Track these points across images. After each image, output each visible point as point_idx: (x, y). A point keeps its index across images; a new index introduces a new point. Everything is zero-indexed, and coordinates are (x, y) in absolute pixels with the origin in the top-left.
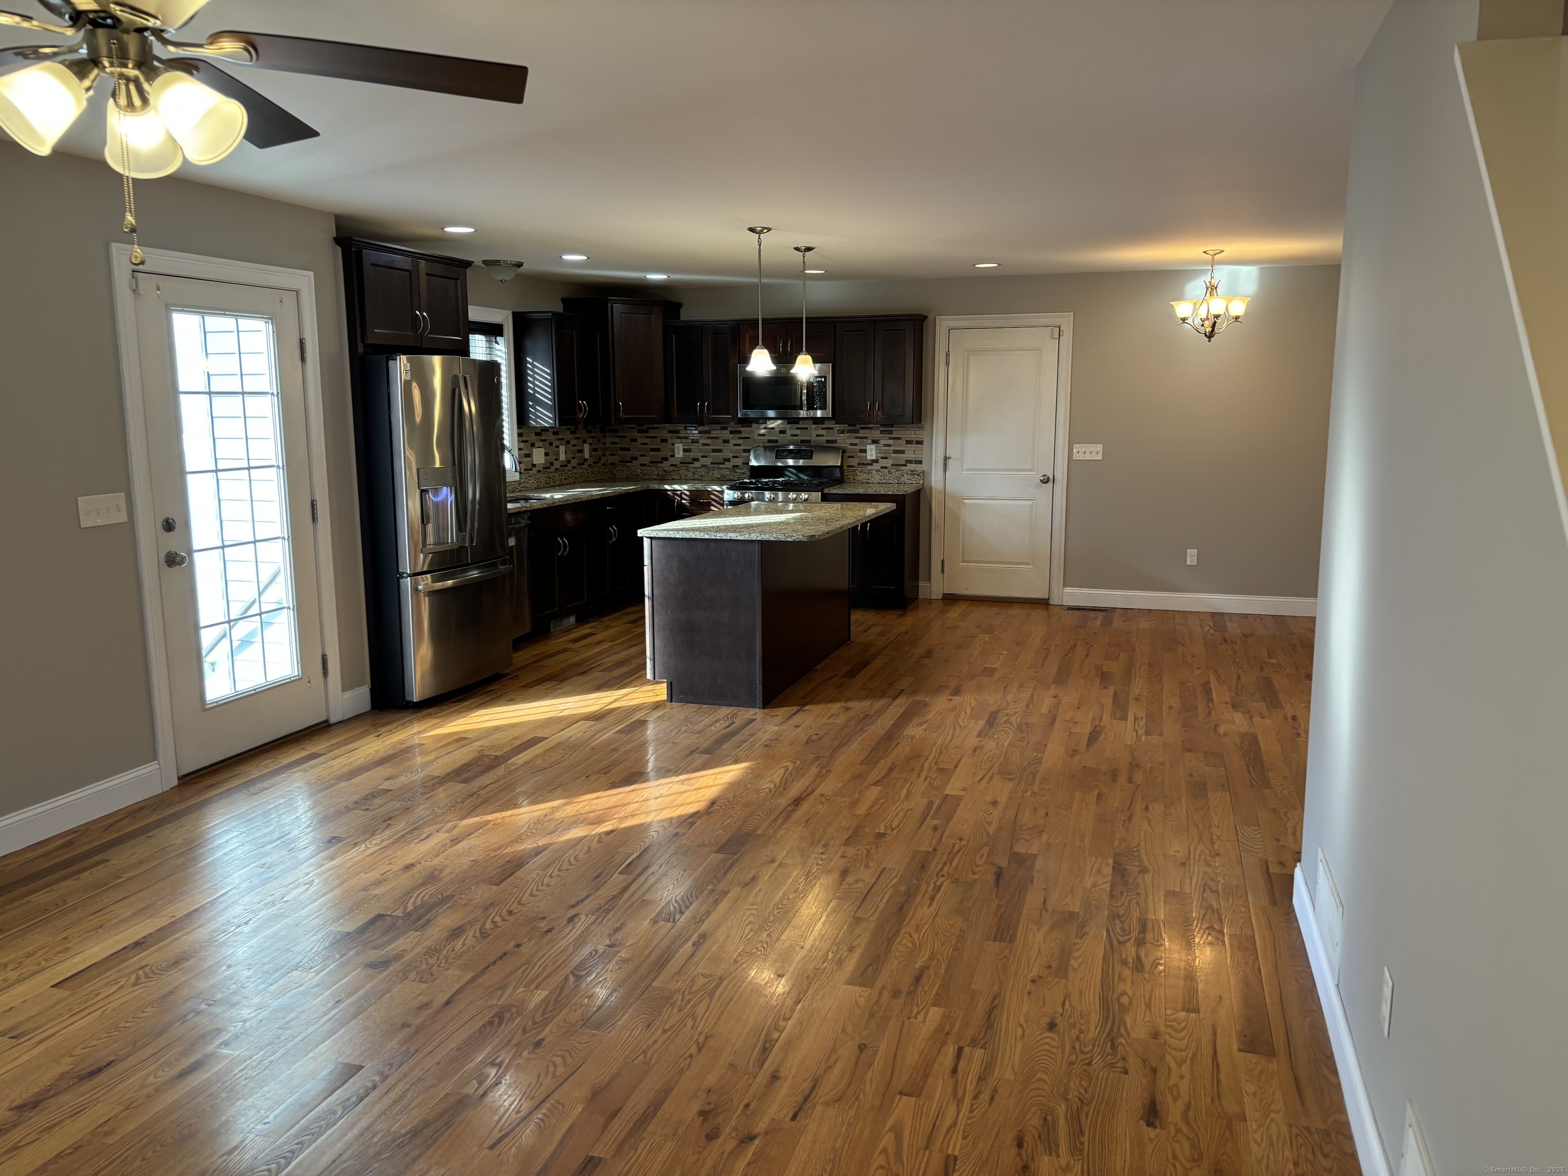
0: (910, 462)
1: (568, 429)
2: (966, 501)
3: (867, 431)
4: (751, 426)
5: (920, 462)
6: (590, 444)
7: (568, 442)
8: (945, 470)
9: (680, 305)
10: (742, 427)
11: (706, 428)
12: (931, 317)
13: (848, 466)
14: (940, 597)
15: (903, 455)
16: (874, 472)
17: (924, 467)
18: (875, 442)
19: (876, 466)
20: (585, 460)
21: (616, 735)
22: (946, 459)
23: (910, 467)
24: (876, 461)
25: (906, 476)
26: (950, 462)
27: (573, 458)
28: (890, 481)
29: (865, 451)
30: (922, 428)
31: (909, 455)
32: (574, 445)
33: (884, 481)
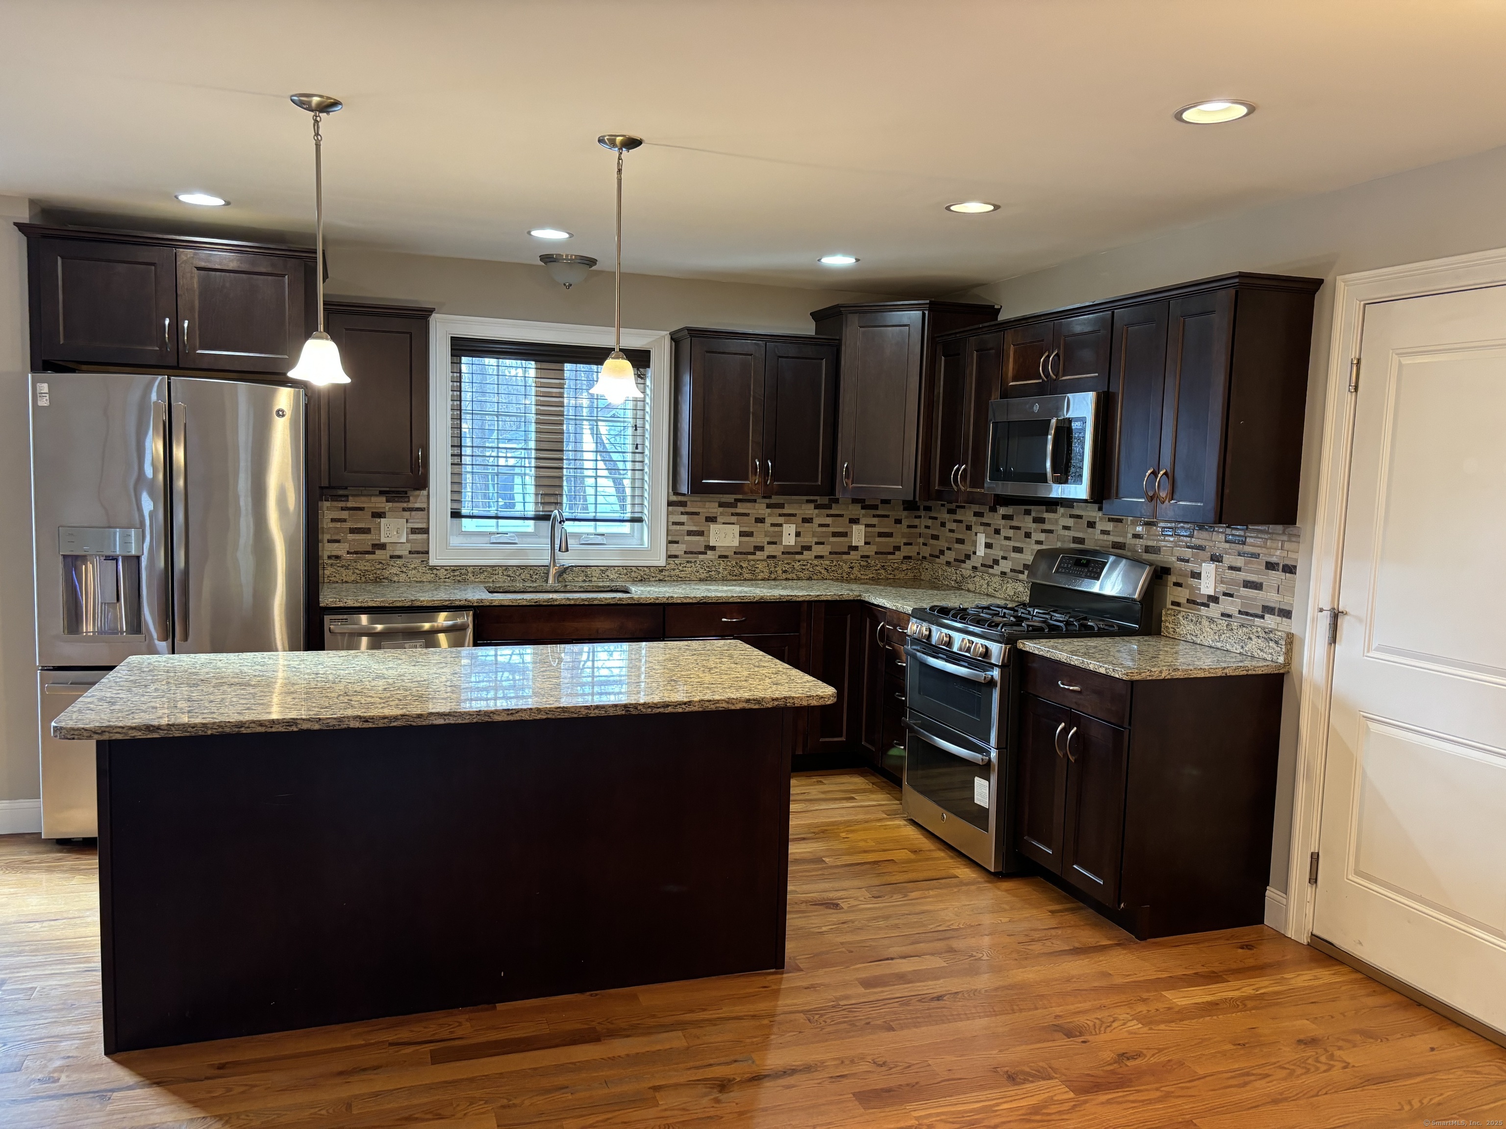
0: (1268, 610)
2: (1373, 726)
4: (1055, 512)
5: (1286, 614)
8: (1333, 639)
9: (999, 310)
10: (1047, 511)
12: (1328, 280)
13: (1174, 603)
14: (1305, 940)
16: (1205, 622)
17: (1293, 626)
18: (1216, 559)
19: (1214, 611)
22: (1336, 616)
23: (1270, 621)
24: (1214, 599)
25: (1255, 639)
26: (1343, 623)
28: (1228, 647)
29: (1197, 575)
30: (1295, 537)
31: (1270, 597)
33: (1219, 645)
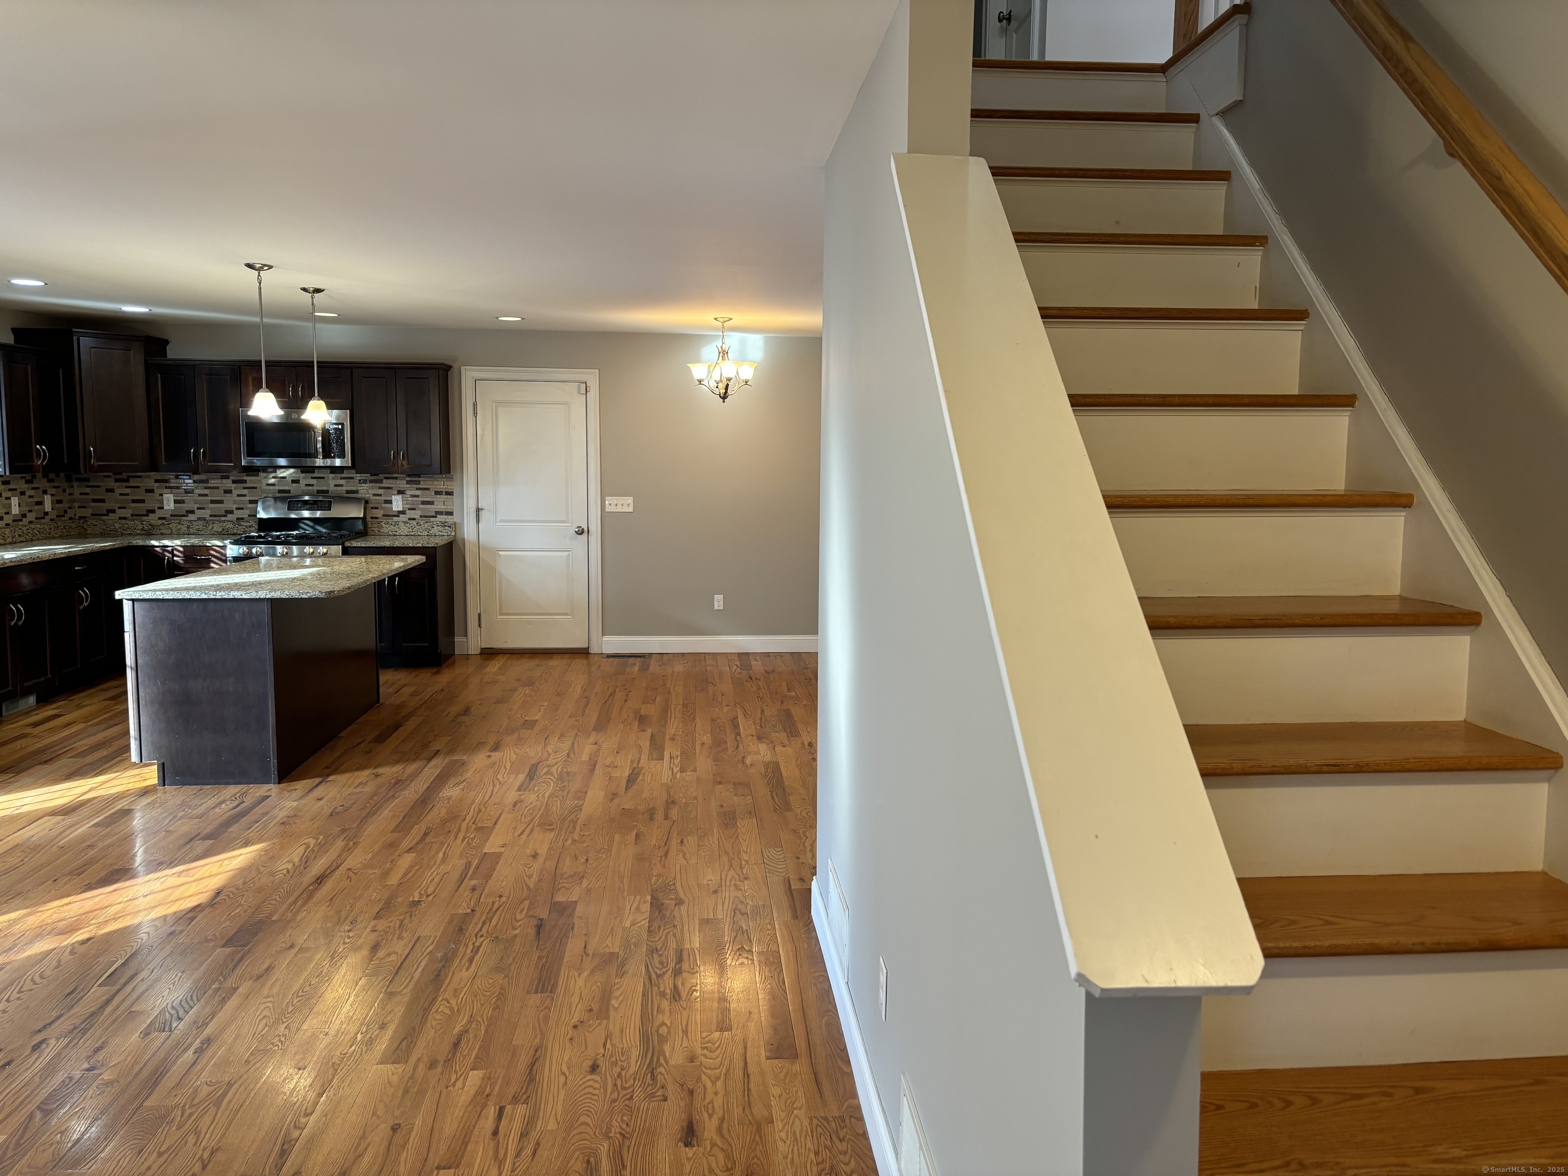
0: (441, 513)
1: (22, 478)
2: (500, 553)
3: (392, 481)
4: (257, 475)
5: (451, 514)
6: (52, 495)
7: (23, 493)
8: (478, 521)
9: (166, 342)
10: (247, 476)
11: (203, 477)
12: (455, 366)
13: (372, 518)
14: (478, 652)
15: (433, 506)
16: (402, 524)
17: (455, 518)
18: (400, 492)
19: (403, 518)
20: (46, 514)
21: (92, 829)
22: (478, 510)
23: (440, 518)
24: (403, 512)
25: (436, 528)
26: (482, 513)
27: (30, 511)
28: (419, 533)
29: (390, 502)
30: (451, 479)
31: (438, 506)
32: (30, 497)
33: (412, 533)
